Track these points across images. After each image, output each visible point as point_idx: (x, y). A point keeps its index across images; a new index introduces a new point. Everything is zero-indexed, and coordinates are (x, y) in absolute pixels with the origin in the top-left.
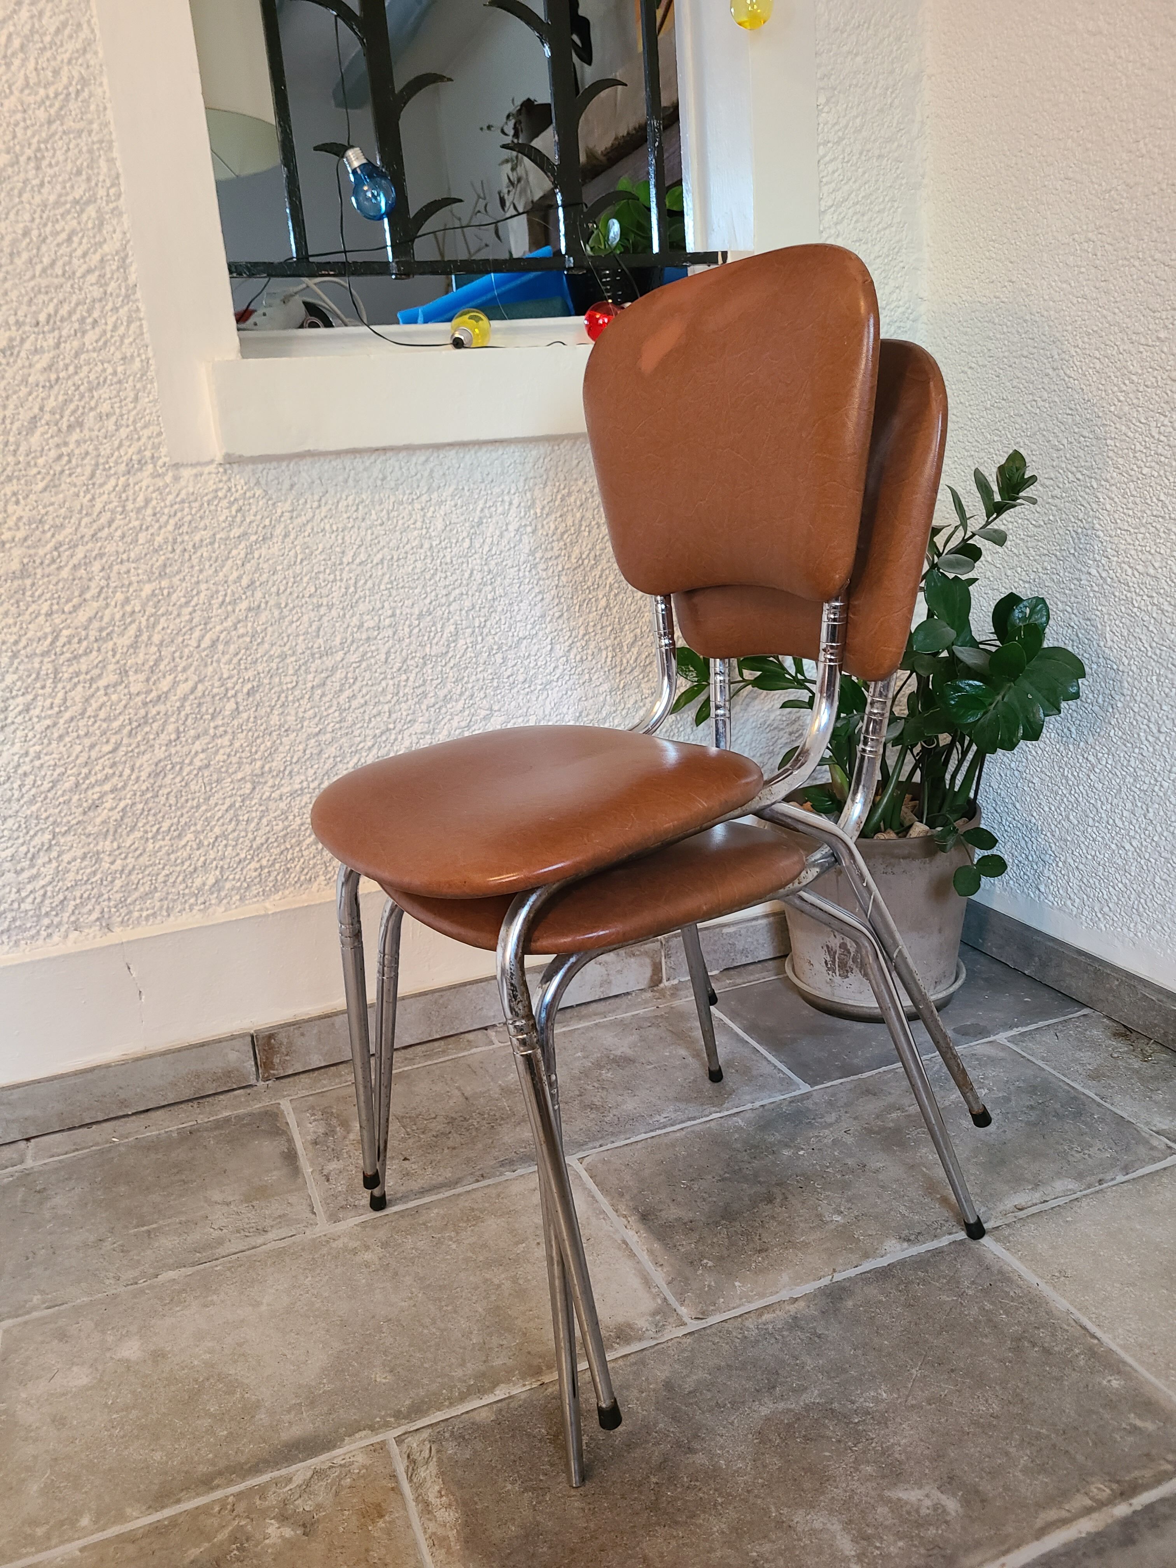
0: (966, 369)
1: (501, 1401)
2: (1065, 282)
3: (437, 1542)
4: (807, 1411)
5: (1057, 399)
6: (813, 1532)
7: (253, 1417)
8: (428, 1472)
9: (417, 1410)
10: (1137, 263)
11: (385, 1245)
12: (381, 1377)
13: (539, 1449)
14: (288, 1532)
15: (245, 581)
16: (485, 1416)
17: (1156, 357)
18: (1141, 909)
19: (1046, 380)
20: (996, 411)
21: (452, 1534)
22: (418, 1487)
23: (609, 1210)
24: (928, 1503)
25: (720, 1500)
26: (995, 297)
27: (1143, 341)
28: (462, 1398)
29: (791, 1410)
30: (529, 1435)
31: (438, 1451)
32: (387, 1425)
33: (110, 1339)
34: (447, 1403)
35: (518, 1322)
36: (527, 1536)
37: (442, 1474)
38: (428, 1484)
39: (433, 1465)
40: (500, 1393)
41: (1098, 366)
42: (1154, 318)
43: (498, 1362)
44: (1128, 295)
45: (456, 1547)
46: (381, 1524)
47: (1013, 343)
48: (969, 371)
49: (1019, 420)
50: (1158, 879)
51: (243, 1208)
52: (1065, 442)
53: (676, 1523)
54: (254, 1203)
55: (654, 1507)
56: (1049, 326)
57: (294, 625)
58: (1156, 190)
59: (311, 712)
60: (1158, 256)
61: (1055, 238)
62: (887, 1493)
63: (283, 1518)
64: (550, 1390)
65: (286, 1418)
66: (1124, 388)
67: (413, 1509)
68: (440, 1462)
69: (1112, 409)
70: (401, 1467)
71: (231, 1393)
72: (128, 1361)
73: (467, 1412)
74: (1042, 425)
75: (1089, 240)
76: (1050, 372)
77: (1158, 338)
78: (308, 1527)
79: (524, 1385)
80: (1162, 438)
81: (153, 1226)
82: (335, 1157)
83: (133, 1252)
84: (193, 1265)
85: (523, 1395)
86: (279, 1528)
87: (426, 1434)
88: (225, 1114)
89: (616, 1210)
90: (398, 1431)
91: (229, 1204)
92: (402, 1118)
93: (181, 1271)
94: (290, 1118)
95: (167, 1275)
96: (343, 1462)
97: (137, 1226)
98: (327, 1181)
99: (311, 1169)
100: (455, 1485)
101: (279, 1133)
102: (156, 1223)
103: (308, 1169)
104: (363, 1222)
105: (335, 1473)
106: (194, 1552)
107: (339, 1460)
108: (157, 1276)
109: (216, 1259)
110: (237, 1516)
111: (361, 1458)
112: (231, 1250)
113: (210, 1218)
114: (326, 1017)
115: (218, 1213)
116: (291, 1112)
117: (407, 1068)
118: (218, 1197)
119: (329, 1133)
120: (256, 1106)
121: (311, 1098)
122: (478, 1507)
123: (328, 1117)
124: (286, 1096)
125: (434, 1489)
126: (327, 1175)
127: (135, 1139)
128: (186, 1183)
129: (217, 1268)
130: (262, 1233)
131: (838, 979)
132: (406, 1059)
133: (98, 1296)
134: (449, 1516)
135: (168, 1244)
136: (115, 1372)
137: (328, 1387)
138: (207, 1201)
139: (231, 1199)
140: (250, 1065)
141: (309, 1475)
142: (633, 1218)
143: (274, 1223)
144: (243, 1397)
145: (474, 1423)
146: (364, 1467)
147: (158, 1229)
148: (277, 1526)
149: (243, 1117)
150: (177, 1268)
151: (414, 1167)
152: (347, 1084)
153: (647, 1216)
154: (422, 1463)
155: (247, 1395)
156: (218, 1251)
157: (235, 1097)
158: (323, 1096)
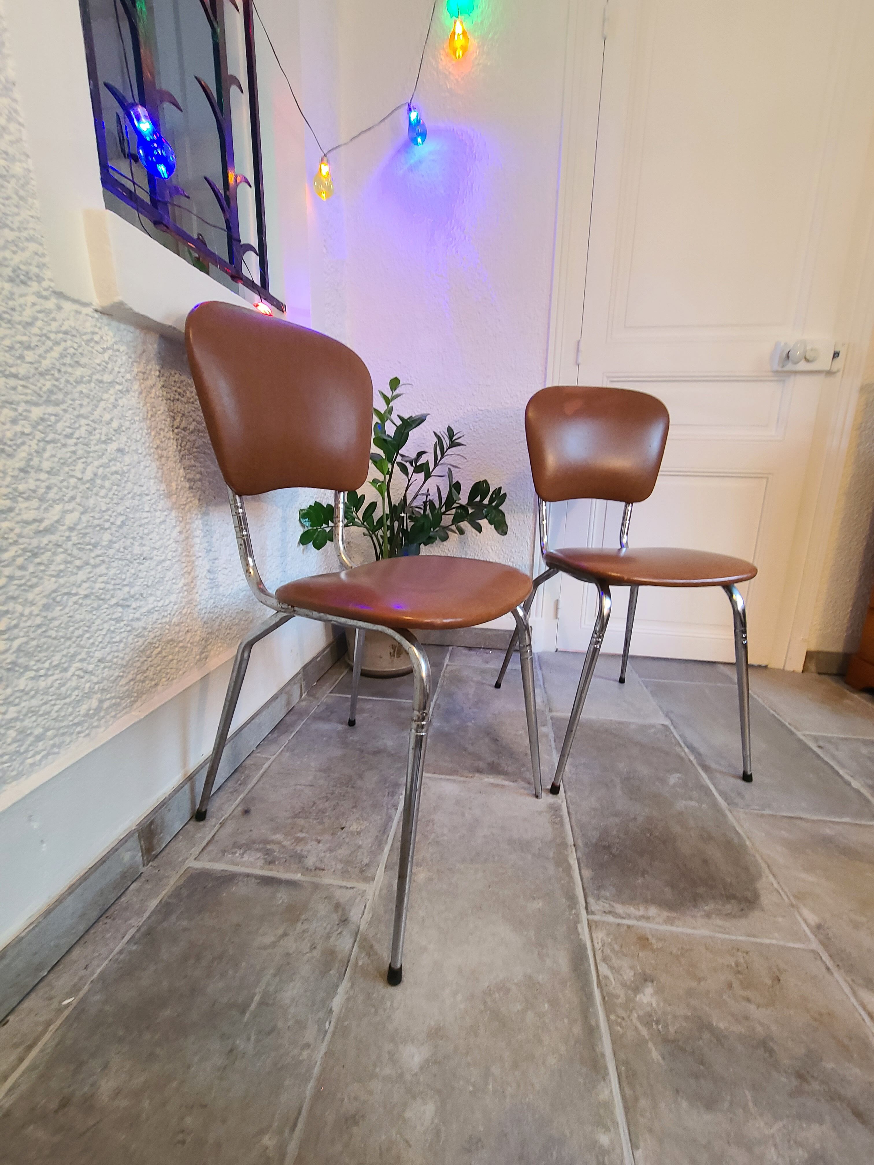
1: (579, 864)
3: (669, 921)
4: (623, 783)
6: (686, 808)
7: (539, 983)
8: (620, 909)
9: (572, 899)
12: (538, 904)
13: (617, 862)
14: (649, 990)
16: (587, 873)
21: (665, 913)
22: (629, 916)
23: (462, 779)
24: (677, 779)
25: (664, 823)
28: (571, 877)
29: (622, 787)
30: (607, 862)
31: (606, 899)
32: (577, 915)
33: (388, 1071)
34: (571, 885)
35: (524, 837)
36: (672, 887)
37: (623, 904)
38: (629, 911)
39: (614, 905)
43: (551, 855)
45: (674, 914)
46: (653, 941)
51: (299, 927)
53: (673, 839)
54: (303, 917)
55: (664, 842)
57: (147, 469)
59: (159, 543)
62: (670, 785)
63: (637, 990)
64: (580, 845)
65: (548, 962)
67: (645, 924)
68: (614, 901)
70: (611, 919)
71: (508, 991)
72: (427, 1061)
73: (581, 878)
78: (646, 978)
79: (572, 852)
81: (257, 998)
82: (300, 858)
83: (280, 1024)
84: (341, 978)
85: (579, 854)
86: (644, 995)
87: (591, 900)
88: (153, 904)
89: (467, 777)
90: (583, 912)
91: (285, 934)
92: (296, 816)
93: (341, 990)
94: (219, 866)
95: (337, 1003)
96: (600, 944)
97: (243, 1012)
98: (323, 870)
99: (299, 875)
100: (631, 900)
101: (229, 878)
102: (254, 995)
103: (298, 877)
104: (385, 868)
105: (608, 951)
106: (655, 1055)
107: (598, 946)
108: (331, 1011)
109: (348, 962)
110: (629, 1017)
111: (600, 935)
112: (348, 947)
113: (291, 952)
114: (182, 787)
115: (290, 944)
116: (211, 864)
117: (242, 796)
118: (268, 940)
119: (268, 852)
120: (172, 881)
121: (210, 848)
122: (649, 897)
123: (247, 847)
124: (184, 861)
125: (632, 910)
126: (316, 869)
127: (92, 982)
128: (221, 957)
129: (360, 963)
130: (346, 922)
131: (395, 659)
132: (231, 792)
133: (316, 1070)
134: (653, 911)
135: (295, 991)
136: (435, 1075)
137: (532, 933)
138: (265, 948)
139: (280, 931)
140: (139, 858)
141: (604, 965)
142: (477, 775)
143: (340, 912)
144: (516, 984)
145: (592, 879)
146: (608, 935)
147: (266, 994)
148: (642, 995)
149: (176, 893)
150: (335, 992)
151: (355, 827)
152: (218, 826)
153: (479, 771)
154: (611, 909)
155: (516, 981)
156: (339, 957)
157: (139, 890)
158: (217, 841)
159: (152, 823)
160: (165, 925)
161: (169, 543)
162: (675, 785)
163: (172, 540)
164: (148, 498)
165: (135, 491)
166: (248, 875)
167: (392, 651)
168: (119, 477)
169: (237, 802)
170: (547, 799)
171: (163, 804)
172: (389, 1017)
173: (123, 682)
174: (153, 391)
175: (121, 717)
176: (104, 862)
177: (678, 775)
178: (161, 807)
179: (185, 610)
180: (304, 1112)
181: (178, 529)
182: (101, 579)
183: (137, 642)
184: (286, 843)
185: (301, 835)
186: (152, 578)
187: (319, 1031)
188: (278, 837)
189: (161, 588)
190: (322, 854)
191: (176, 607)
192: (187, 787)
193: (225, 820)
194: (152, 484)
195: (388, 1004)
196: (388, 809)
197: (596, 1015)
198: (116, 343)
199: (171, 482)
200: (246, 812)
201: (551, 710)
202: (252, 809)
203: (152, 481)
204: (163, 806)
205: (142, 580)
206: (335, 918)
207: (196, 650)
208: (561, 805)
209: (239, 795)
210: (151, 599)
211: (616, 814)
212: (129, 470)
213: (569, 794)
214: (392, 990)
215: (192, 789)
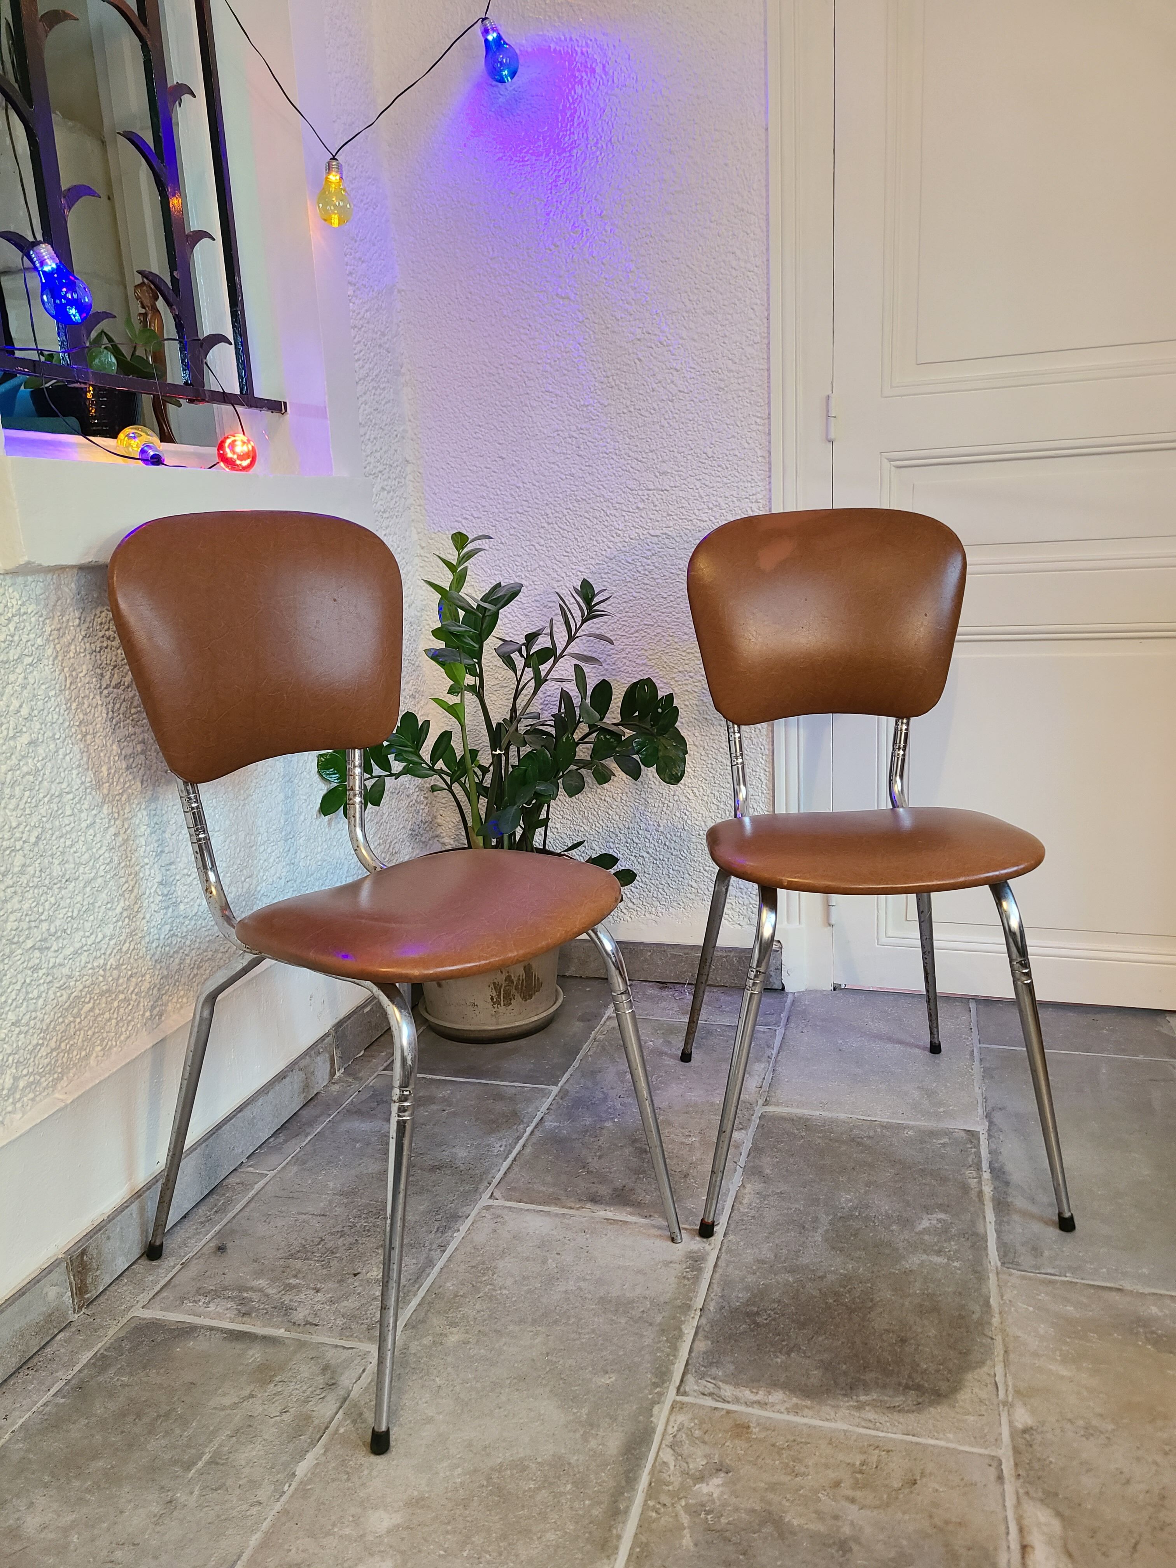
0: (460, 519)
1: (696, 1333)
2: (553, 463)
3: (796, 1410)
4: (834, 1224)
5: (552, 544)
6: (921, 1265)
7: (569, 1464)
8: (728, 1391)
9: (662, 1375)
10: (614, 457)
11: (453, 1324)
12: (609, 1379)
13: (758, 1334)
14: (717, 1480)
15: (25, 711)
16: (702, 1345)
17: (637, 520)
18: (660, 896)
19: (542, 531)
20: (495, 552)
21: (795, 1400)
22: (737, 1400)
23: (564, 1211)
24: (934, 1222)
25: (869, 1285)
26: (486, 468)
27: (625, 508)
28: (675, 1349)
29: (827, 1231)
30: (741, 1334)
31: (714, 1379)
32: (661, 1394)
33: (348, 1531)
34: (671, 1358)
35: (628, 1295)
36: (827, 1369)
37: (737, 1385)
38: (740, 1395)
39: (723, 1386)
40: (689, 1332)
41: (588, 522)
42: (632, 494)
43: (659, 1319)
44: (609, 478)
45: (808, 1403)
46: (756, 1430)
47: (507, 503)
48: (463, 521)
49: (518, 559)
50: (671, 871)
51: (272, 1389)
52: (564, 575)
53: (870, 1308)
54: (277, 1378)
55: (851, 1311)
56: (542, 493)
57: (68, 758)
58: (625, 411)
59: (86, 856)
60: (631, 454)
61: (540, 431)
62: (917, 1230)
63: (701, 1479)
64: (712, 1308)
65: (593, 1444)
66: (612, 539)
67: (756, 1411)
68: (724, 1382)
69: (604, 553)
70: (708, 1402)
71: (525, 1468)
72: (397, 1526)
73: (690, 1352)
74: (541, 563)
75: (571, 437)
76: (546, 525)
77: (638, 508)
78: (720, 1468)
79: (693, 1318)
80: (647, 573)
81: (206, 1457)
82: (287, 1310)
83: (229, 1482)
84: (313, 1444)
85: (704, 1321)
86: (708, 1485)
87: (690, 1378)
88: (86, 1357)
89: (571, 1208)
90: (672, 1391)
91: (251, 1396)
92: (292, 1256)
93: (309, 1456)
94: (174, 1316)
95: (302, 1468)
96: (676, 1428)
97: (188, 1469)
98: (316, 1325)
99: (283, 1330)
100: (753, 1383)
101: (187, 1331)
102: (203, 1453)
103: (281, 1332)
104: (405, 1326)
105: (683, 1436)
106: (687, 1541)
107: (670, 1430)
108: (294, 1475)
109: (327, 1428)
110: (673, 1504)
111: (681, 1418)
112: (329, 1413)
113: (255, 1415)
114: (127, 1207)
115: (256, 1407)
116: (164, 1313)
117: (217, 1228)
118: (227, 1401)
119: (243, 1302)
120: (111, 1332)
121: (164, 1294)
122: (782, 1380)
123: (216, 1294)
124: (128, 1309)
125: (747, 1394)
126: (307, 1323)
127: (13, 1432)
128: (167, 1415)
129: (342, 1430)
130: (333, 1387)
131: (502, 1009)
132: (202, 1223)
133: (265, 1525)
134: (777, 1396)
135: (254, 1453)
136: (403, 1539)
137: (585, 1411)
138: (224, 1408)
139: (246, 1393)
140: (67, 1297)
141: (669, 1450)
142: (589, 1205)
143: (328, 1376)
144: (538, 1463)
145: (704, 1353)
146: (692, 1419)
147: (217, 1454)
148: (704, 1485)
149: (116, 1346)
150: (302, 1457)
151: (375, 1273)
152: (179, 1267)
153: (595, 1199)
154: (716, 1391)
155: (539, 1460)
156: (316, 1422)
157: (68, 1341)
158: (175, 1286)
159: (83, 1253)
160: (100, 1379)
161: (101, 852)
162: (926, 1231)
163: (104, 848)
164: (71, 796)
165: (53, 792)
166: (212, 1329)
167: (494, 994)
168: (31, 778)
169: (209, 1236)
170: (691, 1243)
171: (99, 1228)
172: (363, 1484)
173: (43, 1051)
174: (73, 647)
175: (41, 1100)
176: (24, 1294)
177: (942, 1216)
178: (97, 1232)
179: (127, 945)
180: (245, 1557)
181: (112, 830)
182: (12, 918)
183: (61, 996)
184: (270, 1291)
185: (293, 1281)
186: (78, 905)
187: (275, 1490)
188: (262, 1283)
189: (92, 918)
190: (320, 1306)
191: (113, 942)
192: (134, 1207)
193: (189, 1260)
194: (74, 776)
195: (366, 1472)
196: (430, 1250)
197: (631, 1500)
198: (23, 604)
199: (100, 766)
200: (221, 1249)
201: (766, 1103)
202: (229, 1245)
203: (75, 772)
204: (100, 1230)
205: (64, 911)
206: (321, 1380)
207: (145, 1003)
208: (708, 1254)
209: (213, 1228)
210: (77, 936)
211: (792, 1271)
212: (44, 766)
213: (731, 1237)
214: (374, 1459)
215: (142, 1210)
